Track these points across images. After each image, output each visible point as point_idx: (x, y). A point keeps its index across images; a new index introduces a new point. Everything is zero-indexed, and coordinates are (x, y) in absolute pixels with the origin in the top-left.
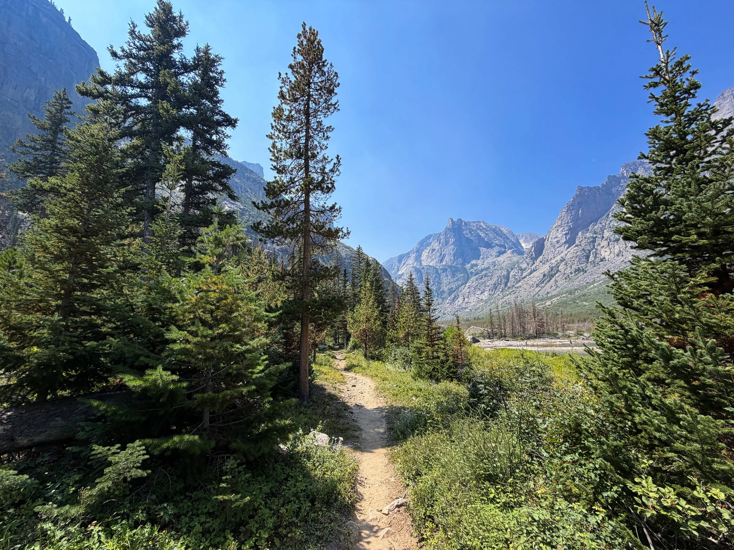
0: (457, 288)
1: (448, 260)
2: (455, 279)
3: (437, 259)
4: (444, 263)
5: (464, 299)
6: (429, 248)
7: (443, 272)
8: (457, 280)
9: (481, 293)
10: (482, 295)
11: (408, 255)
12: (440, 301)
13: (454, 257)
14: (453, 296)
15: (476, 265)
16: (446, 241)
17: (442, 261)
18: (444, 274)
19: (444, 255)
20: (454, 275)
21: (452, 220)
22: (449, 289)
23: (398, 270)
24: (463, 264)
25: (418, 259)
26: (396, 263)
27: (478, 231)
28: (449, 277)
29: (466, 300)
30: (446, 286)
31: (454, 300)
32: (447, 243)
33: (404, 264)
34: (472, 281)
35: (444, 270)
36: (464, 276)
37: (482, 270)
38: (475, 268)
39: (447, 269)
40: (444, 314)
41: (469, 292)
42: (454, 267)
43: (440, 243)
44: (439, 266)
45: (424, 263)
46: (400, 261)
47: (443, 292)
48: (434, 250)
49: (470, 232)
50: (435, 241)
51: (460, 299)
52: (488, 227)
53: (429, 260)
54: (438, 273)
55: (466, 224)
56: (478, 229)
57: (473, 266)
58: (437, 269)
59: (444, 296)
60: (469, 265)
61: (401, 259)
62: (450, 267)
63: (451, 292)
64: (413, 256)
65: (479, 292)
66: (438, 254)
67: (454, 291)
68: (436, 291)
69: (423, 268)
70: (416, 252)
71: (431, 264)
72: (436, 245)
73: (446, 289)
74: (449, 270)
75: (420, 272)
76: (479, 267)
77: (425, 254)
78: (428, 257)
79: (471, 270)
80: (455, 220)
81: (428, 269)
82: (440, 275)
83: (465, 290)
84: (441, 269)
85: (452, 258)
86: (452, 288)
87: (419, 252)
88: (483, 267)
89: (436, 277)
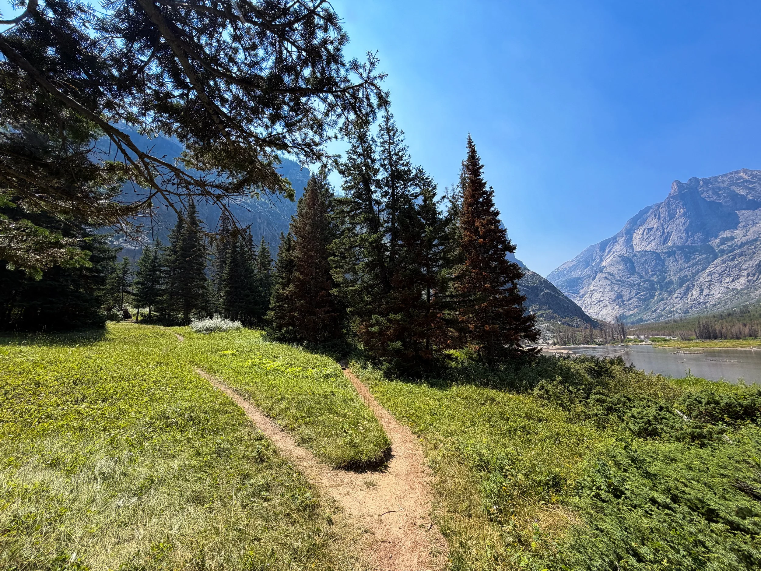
0: (694, 276)
1: (675, 239)
3: (657, 240)
5: (702, 291)
6: (642, 228)
7: (669, 257)
8: (694, 265)
9: (733, 280)
10: (734, 284)
11: (614, 240)
12: (665, 295)
13: (687, 233)
14: (684, 287)
15: (732, 238)
16: (669, 215)
18: (671, 259)
20: (687, 259)
22: (680, 278)
23: (601, 261)
24: (705, 240)
25: (629, 243)
26: (598, 252)
27: (733, 188)
28: (680, 262)
29: (705, 292)
30: (675, 275)
31: (686, 293)
32: (672, 216)
33: (609, 252)
34: (716, 266)
35: (671, 253)
36: (706, 258)
37: (743, 244)
38: (730, 243)
39: (674, 253)
40: (671, 312)
41: (711, 281)
42: (688, 247)
43: (659, 218)
44: (661, 249)
45: (638, 249)
47: (671, 283)
50: (651, 217)
51: (695, 292)
52: (755, 176)
53: (645, 243)
54: (660, 259)
55: (707, 182)
57: (724, 241)
59: (672, 288)
60: (718, 240)
61: (603, 246)
62: (681, 248)
63: (682, 281)
64: (622, 240)
65: (728, 280)
67: (688, 280)
68: (658, 282)
69: (635, 256)
70: (626, 234)
71: (648, 249)
72: (653, 223)
73: (674, 279)
74: (678, 252)
76: (737, 241)
77: (637, 237)
78: (642, 239)
79: (722, 247)
80: (685, 181)
81: (642, 257)
82: (663, 261)
83: (704, 278)
84: (665, 253)
85: (684, 235)
86: (686, 276)
87: (629, 233)
88: (744, 239)
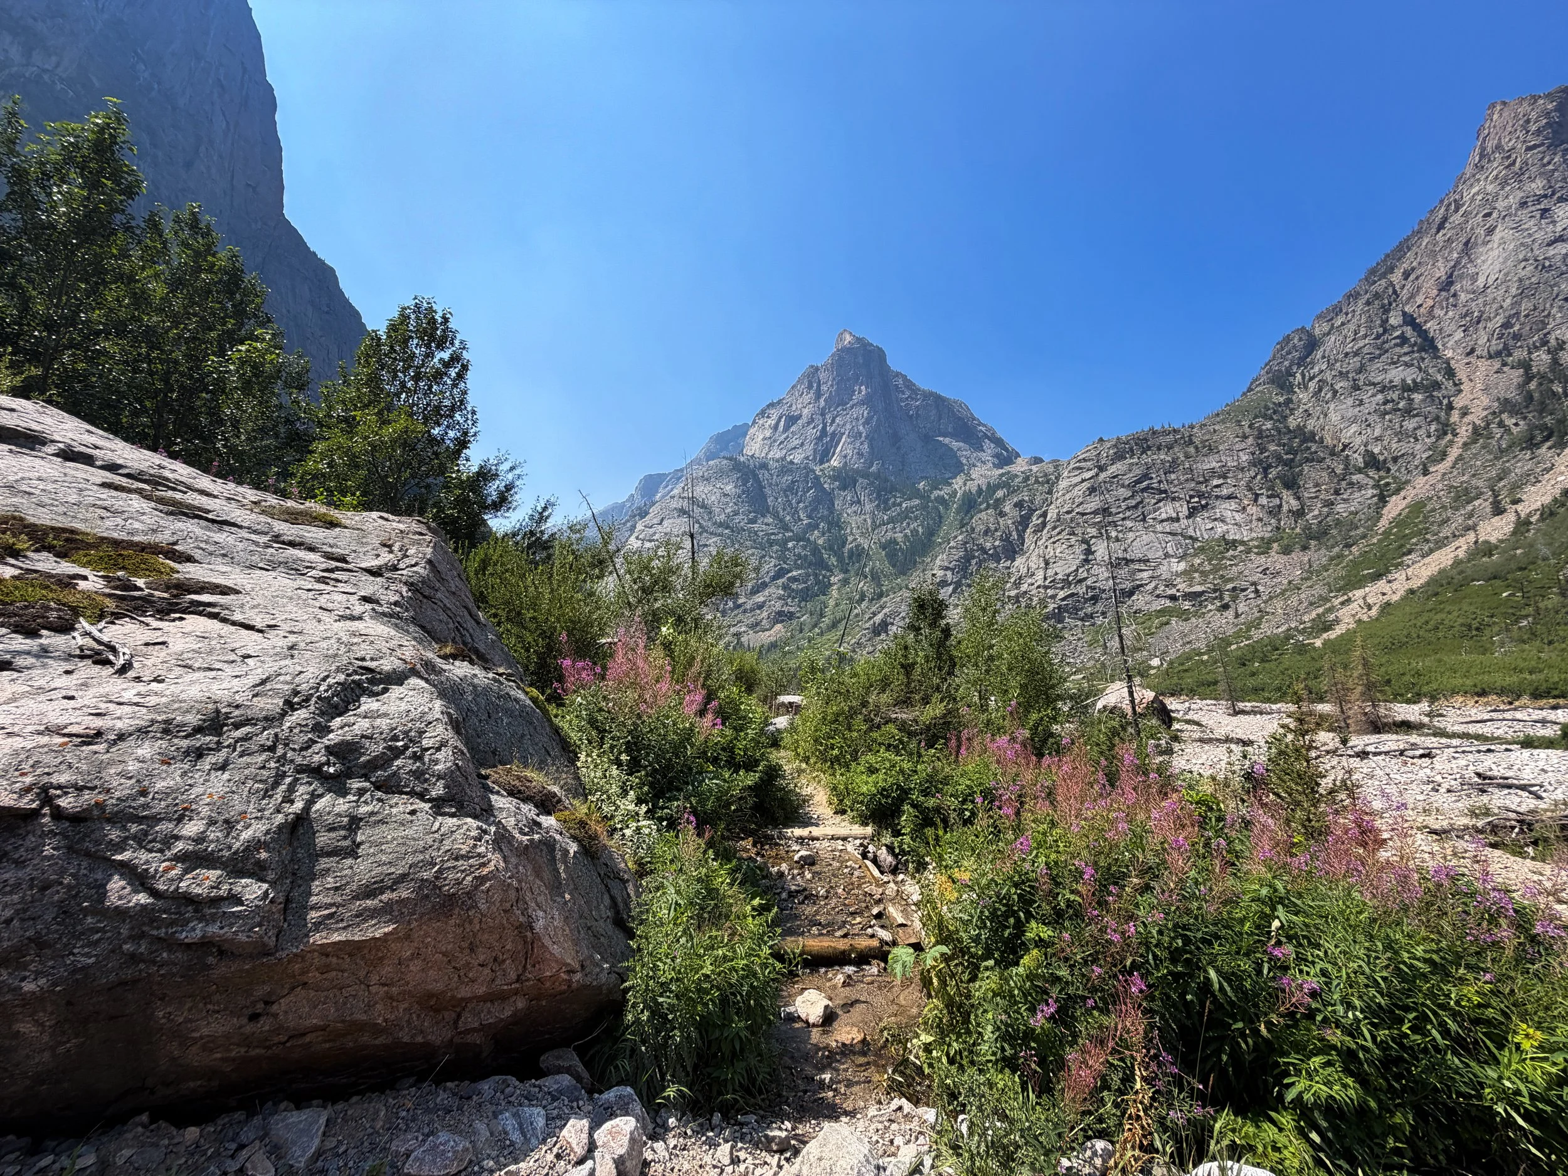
2: (894, 512)
4: (835, 462)
17: (824, 456)
19: (835, 438)
48: (792, 420)
58: (816, 478)
66: (812, 432)
75: (756, 477)
89: (817, 501)
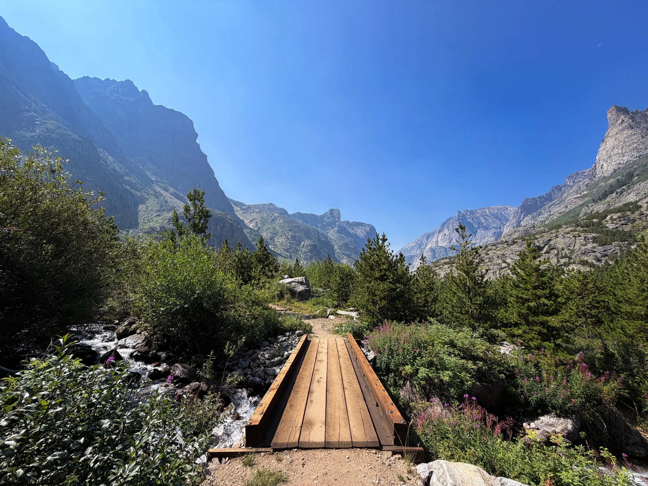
17: (450, 242)
19: (452, 239)
21: (459, 212)
46: (428, 239)
48: (445, 235)
49: (473, 219)
56: (482, 215)
58: (446, 249)
66: (448, 238)
75: (434, 251)
89: (445, 253)
